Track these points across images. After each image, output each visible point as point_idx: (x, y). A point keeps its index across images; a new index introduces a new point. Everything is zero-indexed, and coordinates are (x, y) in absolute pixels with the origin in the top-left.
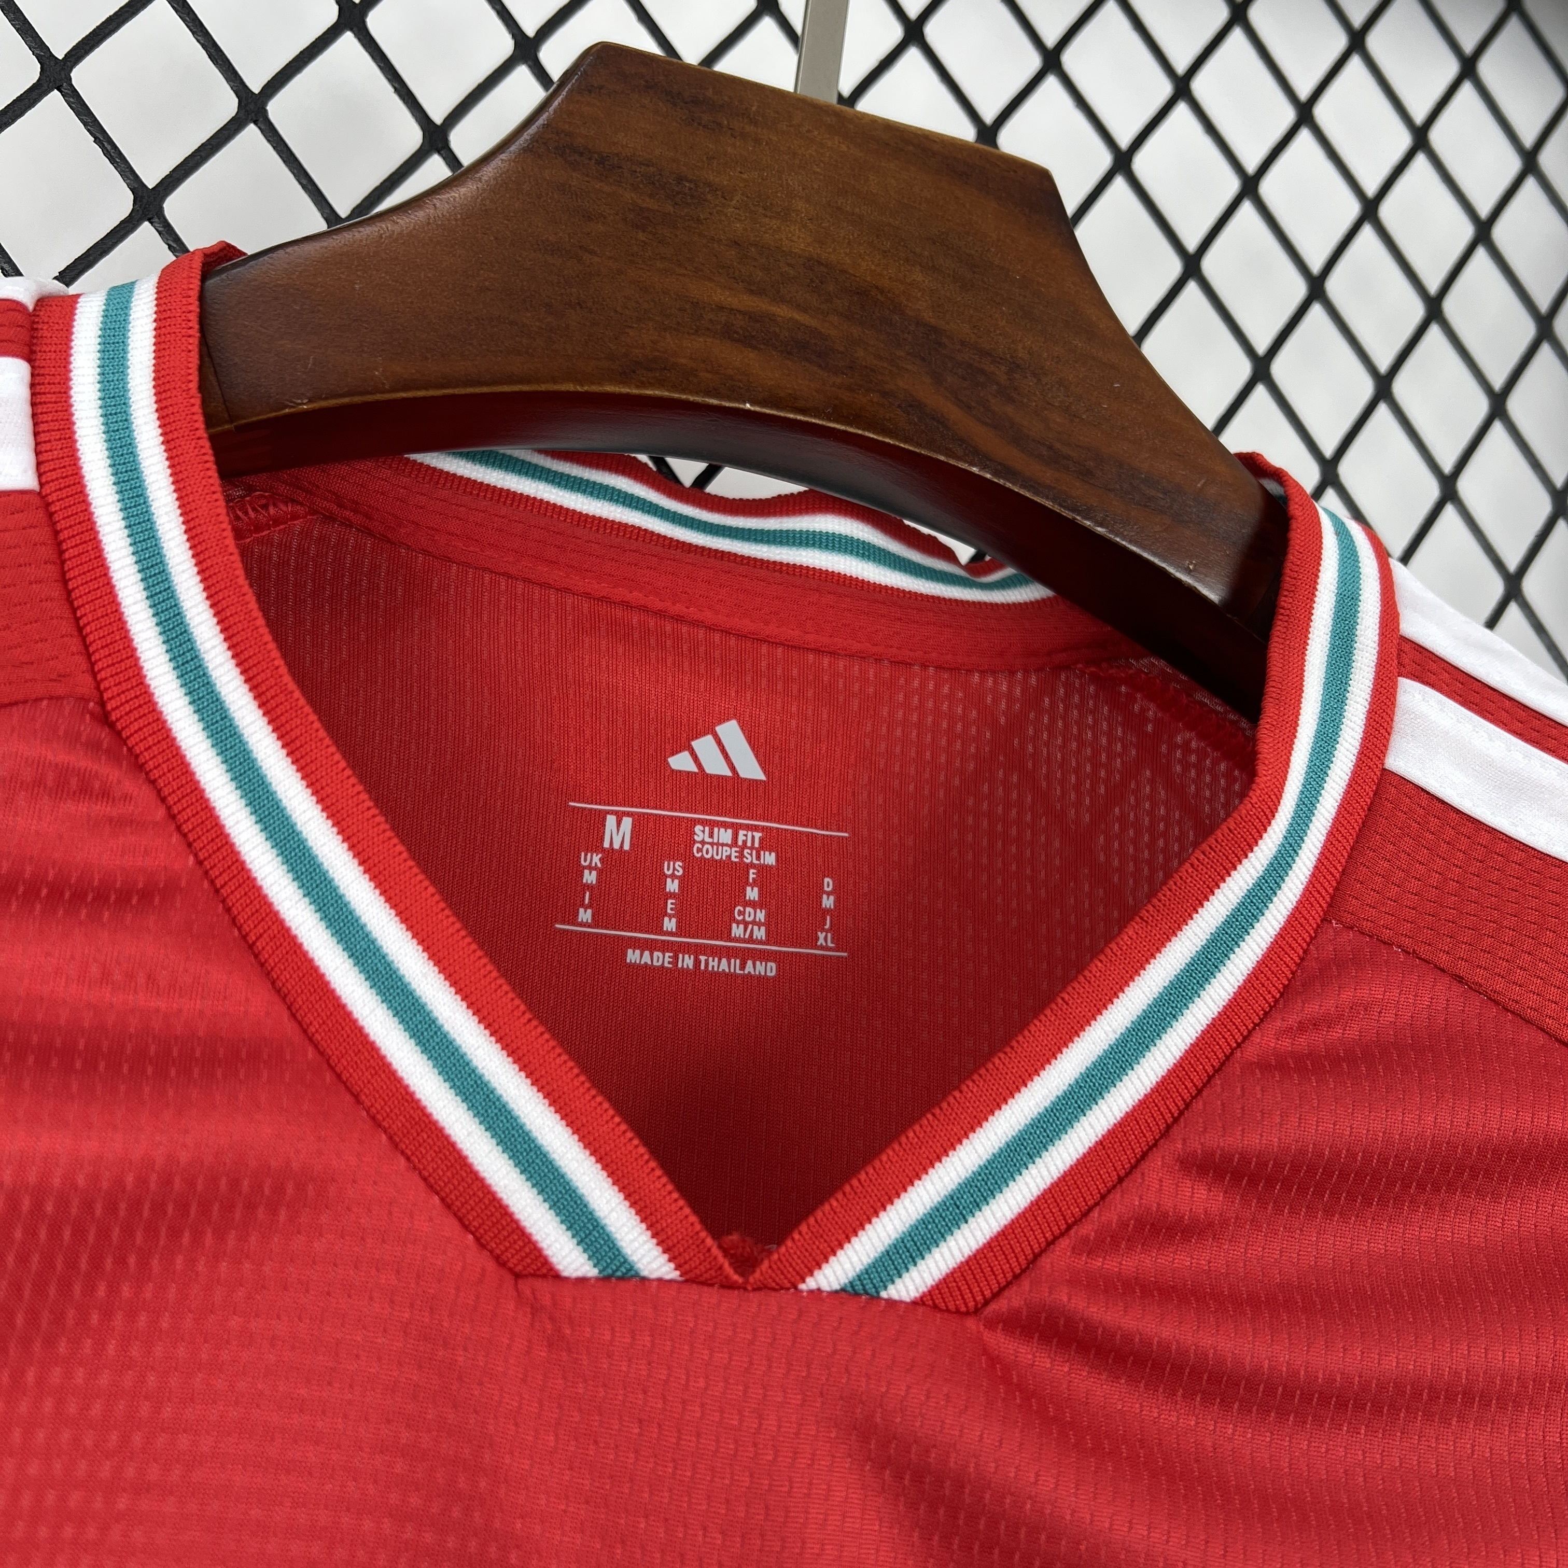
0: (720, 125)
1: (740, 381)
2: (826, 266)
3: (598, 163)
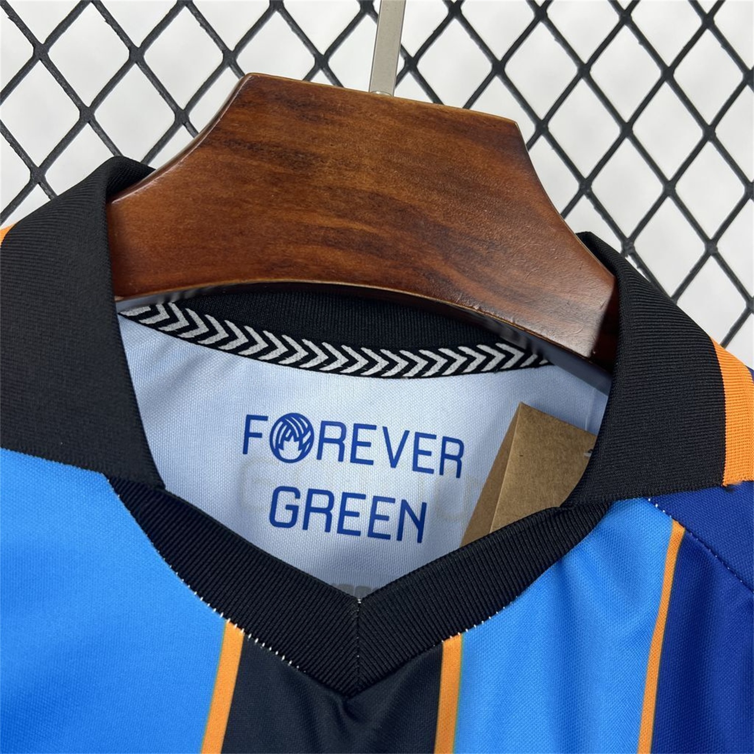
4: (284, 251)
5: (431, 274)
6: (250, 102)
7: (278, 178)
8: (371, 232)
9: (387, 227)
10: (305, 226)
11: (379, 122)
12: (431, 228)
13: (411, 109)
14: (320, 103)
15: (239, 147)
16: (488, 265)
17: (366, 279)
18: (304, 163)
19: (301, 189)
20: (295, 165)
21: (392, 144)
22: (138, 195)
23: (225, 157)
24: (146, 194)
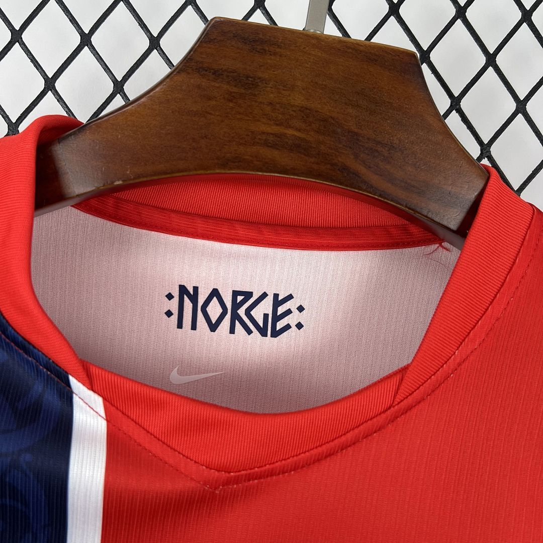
0: (265, 50)
1: (271, 164)
2: (309, 110)
3: (213, 74)
7: (233, 96)
8: (301, 137)
9: (312, 133)
10: (252, 132)
11: (310, 53)
12: (345, 134)
14: (266, 40)
15: (205, 73)
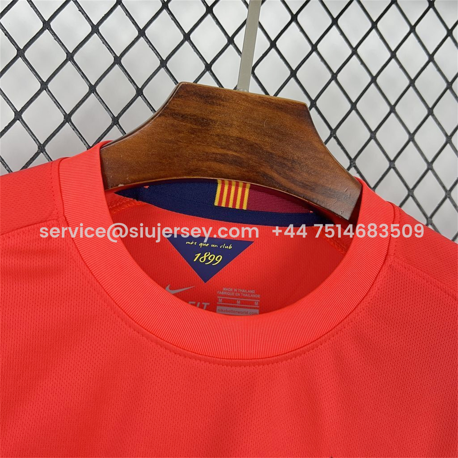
4: (196, 164)
5: (264, 175)
6: (182, 95)
13: (257, 98)
16: (292, 171)
17: (235, 177)
18: (206, 124)
19: (205, 135)
20: (202, 125)
21: (247, 115)
22: (131, 138)
23: (170, 121)
24: (134, 138)
